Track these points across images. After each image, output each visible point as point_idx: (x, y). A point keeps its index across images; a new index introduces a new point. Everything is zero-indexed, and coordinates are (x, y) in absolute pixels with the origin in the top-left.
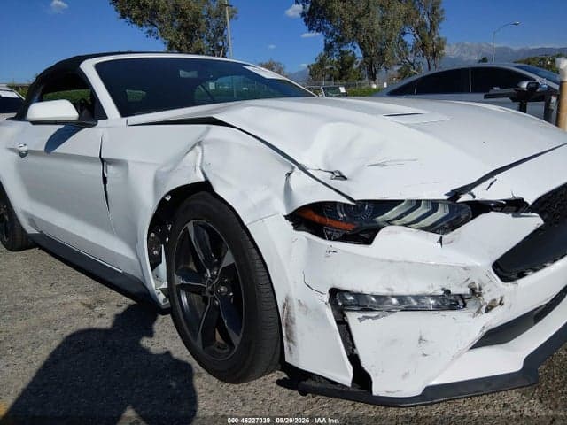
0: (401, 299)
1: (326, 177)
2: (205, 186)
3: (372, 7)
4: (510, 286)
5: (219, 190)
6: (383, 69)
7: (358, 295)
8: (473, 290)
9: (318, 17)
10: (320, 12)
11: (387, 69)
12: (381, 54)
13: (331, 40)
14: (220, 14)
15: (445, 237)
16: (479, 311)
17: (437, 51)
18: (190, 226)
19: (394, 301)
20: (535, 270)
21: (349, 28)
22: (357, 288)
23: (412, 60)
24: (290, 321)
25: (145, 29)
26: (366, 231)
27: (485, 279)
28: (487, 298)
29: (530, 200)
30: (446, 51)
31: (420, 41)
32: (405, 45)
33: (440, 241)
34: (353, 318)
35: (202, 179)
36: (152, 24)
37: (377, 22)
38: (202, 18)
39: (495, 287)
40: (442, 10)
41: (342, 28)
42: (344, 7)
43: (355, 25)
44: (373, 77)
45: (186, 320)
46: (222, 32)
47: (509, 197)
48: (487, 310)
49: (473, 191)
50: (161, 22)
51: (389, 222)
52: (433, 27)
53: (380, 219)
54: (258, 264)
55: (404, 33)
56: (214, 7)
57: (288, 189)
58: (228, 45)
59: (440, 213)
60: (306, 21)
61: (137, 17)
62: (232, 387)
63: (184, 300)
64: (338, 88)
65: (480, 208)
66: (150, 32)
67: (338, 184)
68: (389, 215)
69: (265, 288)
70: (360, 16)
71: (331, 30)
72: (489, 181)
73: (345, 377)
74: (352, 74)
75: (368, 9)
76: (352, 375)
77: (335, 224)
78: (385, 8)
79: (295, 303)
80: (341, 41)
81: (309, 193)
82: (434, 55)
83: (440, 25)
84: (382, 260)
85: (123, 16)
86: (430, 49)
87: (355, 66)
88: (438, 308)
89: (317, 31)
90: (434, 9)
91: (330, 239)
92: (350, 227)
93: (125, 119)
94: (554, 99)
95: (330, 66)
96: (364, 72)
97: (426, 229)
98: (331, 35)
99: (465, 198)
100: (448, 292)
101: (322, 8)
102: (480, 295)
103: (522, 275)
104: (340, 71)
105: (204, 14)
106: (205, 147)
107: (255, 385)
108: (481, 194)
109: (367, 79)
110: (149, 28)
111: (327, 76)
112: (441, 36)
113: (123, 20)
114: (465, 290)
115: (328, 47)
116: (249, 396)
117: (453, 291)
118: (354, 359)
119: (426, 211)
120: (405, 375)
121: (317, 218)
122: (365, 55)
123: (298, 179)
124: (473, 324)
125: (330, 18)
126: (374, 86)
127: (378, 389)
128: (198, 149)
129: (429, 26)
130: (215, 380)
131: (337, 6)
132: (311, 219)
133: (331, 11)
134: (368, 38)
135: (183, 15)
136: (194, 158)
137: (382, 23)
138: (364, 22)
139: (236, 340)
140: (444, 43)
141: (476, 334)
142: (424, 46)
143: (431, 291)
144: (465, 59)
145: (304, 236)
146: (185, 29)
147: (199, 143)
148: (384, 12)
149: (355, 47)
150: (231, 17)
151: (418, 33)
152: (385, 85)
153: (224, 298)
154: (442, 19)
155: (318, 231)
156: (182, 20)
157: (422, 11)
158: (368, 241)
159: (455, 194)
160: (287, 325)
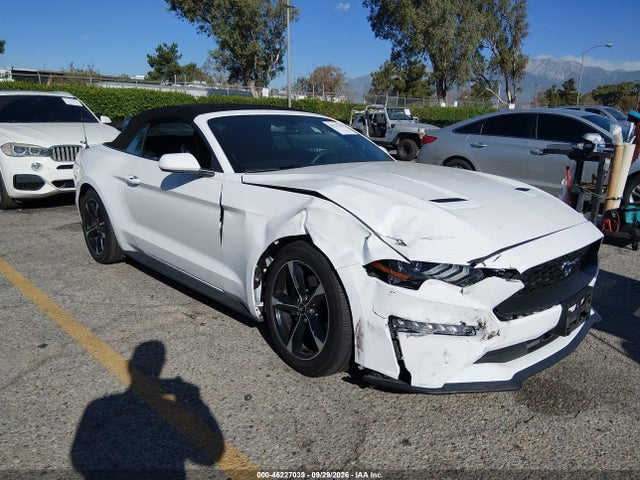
0: (435, 326)
1: (393, 243)
2: (306, 238)
3: (448, 17)
4: (505, 323)
5: (317, 242)
6: (454, 86)
7: (407, 322)
8: (480, 324)
9: (387, 22)
10: (389, 17)
11: (459, 85)
12: (454, 68)
13: (399, 49)
14: (280, 15)
15: (465, 289)
16: (483, 338)
17: (518, 70)
18: (290, 264)
19: (431, 327)
20: (525, 315)
21: (420, 37)
22: (406, 317)
23: (488, 77)
24: (361, 335)
25: (196, 25)
26: (416, 280)
27: (488, 318)
28: (489, 330)
29: (521, 271)
30: (528, 68)
31: (499, 57)
32: (482, 59)
33: (462, 291)
34: (402, 336)
35: (304, 233)
36: (204, 19)
37: (452, 32)
38: (261, 16)
39: (494, 323)
40: (527, 24)
41: (413, 38)
42: (417, 14)
43: (426, 34)
44: (442, 94)
45: (280, 332)
46: (280, 34)
47: (508, 267)
48: (489, 338)
49: (485, 262)
50: (214, 17)
51: (432, 276)
52: (515, 43)
53: (426, 273)
54: (342, 295)
55: (481, 47)
56: (274, 5)
57: (366, 248)
58: (286, 47)
59: (464, 273)
60: (374, 27)
61: (189, 11)
62: (312, 379)
63: (278, 316)
64: (403, 109)
65: (489, 273)
66: (202, 27)
67: (400, 248)
68: (432, 271)
69: (345, 312)
70: (434, 25)
71: (400, 37)
72: (496, 256)
73: (394, 373)
74: (420, 87)
75: (443, 19)
76: (399, 372)
77: (396, 274)
78: (462, 17)
79: (366, 324)
80: (410, 51)
81: (380, 252)
82: (513, 73)
83: (523, 41)
84: (424, 301)
85: (174, 8)
86: (509, 68)
87: (424, 79)
88: (458, 334)
89: (384, 37)
90: (517, 22)
91: (392, 284)
92: (406, 278)
93: (239, 175)
94: (608, 161)
95: (396, 76)
96: (433, 87)
97: (453, 283)
98: (400, 43)
99: (479, 266)
100: (464, 324)
101: (392, 13)
102: (485, 327)
103: (515, 317)
104: (407, 82)
105: (262, 13)
106: (309, 212)
107: (328, 379)
108: (490, 264)
109: (436, 94)
110: (201, 24)
111: (392, 87)
112: (524, 53)
113: (173, 12)
114: (476, 324)
115: (395, 56)
116: (325, 386)
117: (468, 324)
118: (401, 363)
119: (455, 271)
120: (433, 375)
121: (384, 269)
122: (436, 68)
123: (373, 241)
124: (479, 346)
125: (401, 25)
126: (443, 105)
127: (415, 382)
128: (304, 212)
129: (510, 41)
130: (300, 375)
131: (411, 12)
132: (381, 270)
133: (403, 17)
134: (441, 50)
135: (240, 13)
136: (300, 218)
137: (458, 35)
138: (438, 33)
139: (320, 345)
140: (526, 61)
141: (481, 353)
142: (502, 63)
143: (453, 323)
144: (550, 78)
145: (375, 280)
146: (240, 28)
147: (305, 209)
148: (461, 22)
149: (425, 59)
150: (291, 18)
151: (497, 48)
152: (456, 104)
153: (311, 317)
154: (527, 34)
155: (384, 277)
156: (237, 18)
157: (504, 23)
158: (416, 287)
159: (473, 263)
160: (358, 338)
